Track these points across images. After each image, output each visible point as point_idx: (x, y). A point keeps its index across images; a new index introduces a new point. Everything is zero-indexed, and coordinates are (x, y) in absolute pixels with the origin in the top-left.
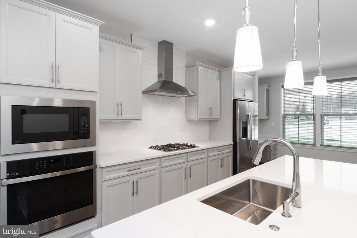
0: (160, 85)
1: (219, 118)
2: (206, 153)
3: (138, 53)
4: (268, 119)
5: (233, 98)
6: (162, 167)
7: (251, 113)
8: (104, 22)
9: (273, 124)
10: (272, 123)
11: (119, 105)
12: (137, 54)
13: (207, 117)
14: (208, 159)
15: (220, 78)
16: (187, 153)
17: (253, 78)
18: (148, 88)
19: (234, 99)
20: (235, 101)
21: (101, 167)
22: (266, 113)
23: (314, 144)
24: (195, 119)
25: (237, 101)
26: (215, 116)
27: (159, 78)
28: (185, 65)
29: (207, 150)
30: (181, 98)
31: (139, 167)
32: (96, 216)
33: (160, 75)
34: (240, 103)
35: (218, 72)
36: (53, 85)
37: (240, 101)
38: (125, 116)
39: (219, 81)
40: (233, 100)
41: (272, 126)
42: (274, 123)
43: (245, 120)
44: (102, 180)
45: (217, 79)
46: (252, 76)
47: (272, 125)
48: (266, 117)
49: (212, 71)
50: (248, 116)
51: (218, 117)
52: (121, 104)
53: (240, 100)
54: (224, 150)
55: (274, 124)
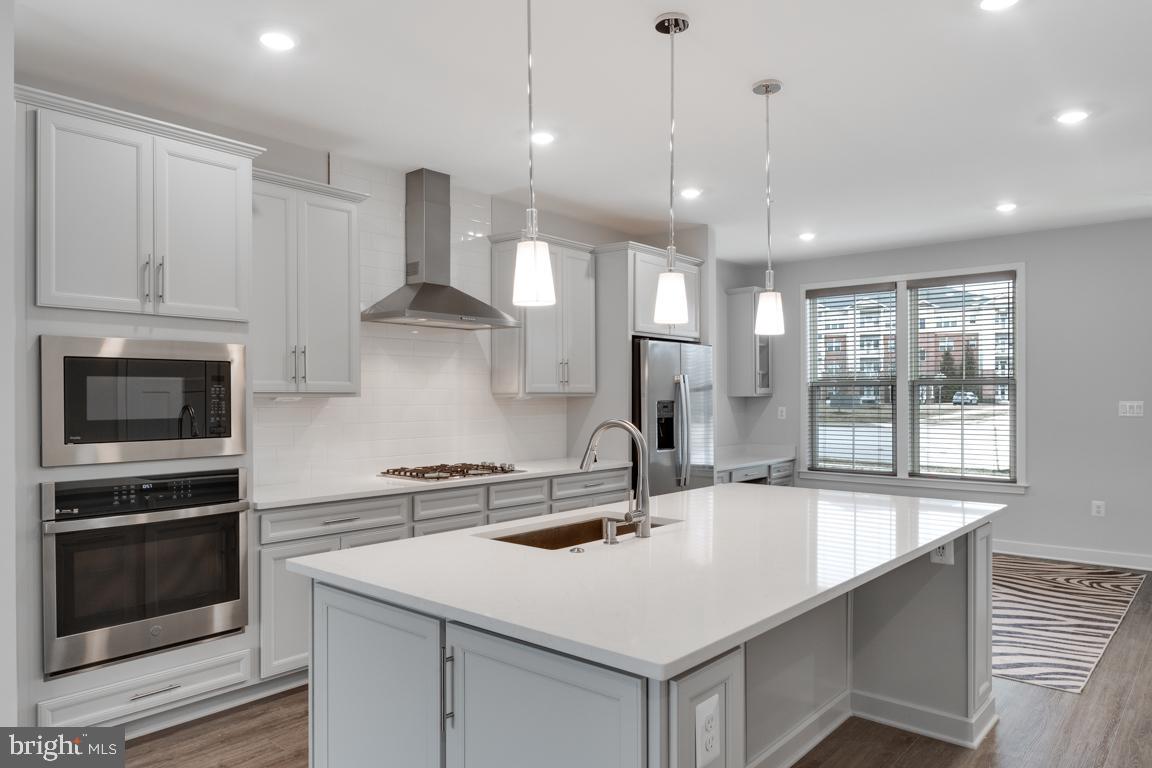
0: (411, 295)
1: (593, 390)
2: (546, 489)
3: (349, 212)
4: (768, 397)
5: (631, 333)
6: (414, 521)
7: (686, 376)
8: (265, 150)
9: (782, 412)
10: (780, 408)
11: (298, 353)
12: (346, 215)
13: (553, 386)
14: (551, 506)
15: (595, 272)
16: (488, 486)
17: (700, 272)
18: (378, 303)
19: (634, 337)
20: (637, 341)
21: (259, 508)
22: (758, 376)
23: (894, 474)
24: (517, 394)
25: (642, 342)
26: (582, 384)
27: (408, 274)
28: (490, 234)
29: (546, 482)
30: (477, 332)
31: (352, 516)
32: (246, 627)
33: (411, 269)
34: (653, 345)
35: (589, 255)
36: (149, 308)
37: (651, 342)
38: (313, 384)
39: (592, 282)
40: (630, 338)
41: (779, 417)
42: (784, 409)
43: (666, 397)
44: (260, 540)
45: (588, 275)
46: (697, 265)
47: (779, 413)
48: (761, 391)
49: (571, 252)
50: (677, 385)
51: (589, 387)
52: (304, 352)
53: (651, 339)
54: (602, 484)
55: (784, 414)
